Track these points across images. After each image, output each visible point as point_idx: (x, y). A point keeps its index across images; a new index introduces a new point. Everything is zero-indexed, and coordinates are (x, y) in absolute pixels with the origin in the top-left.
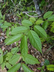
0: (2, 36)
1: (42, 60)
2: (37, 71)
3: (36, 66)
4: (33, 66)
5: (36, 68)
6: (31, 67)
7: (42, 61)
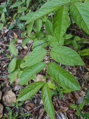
0: (18, 44)
1: (81, 94)
2: (69, 111)
3: (67, 102)
4: (64, 102)
5: (68, 106)
6: (58, 102)
7: (80, 96)
